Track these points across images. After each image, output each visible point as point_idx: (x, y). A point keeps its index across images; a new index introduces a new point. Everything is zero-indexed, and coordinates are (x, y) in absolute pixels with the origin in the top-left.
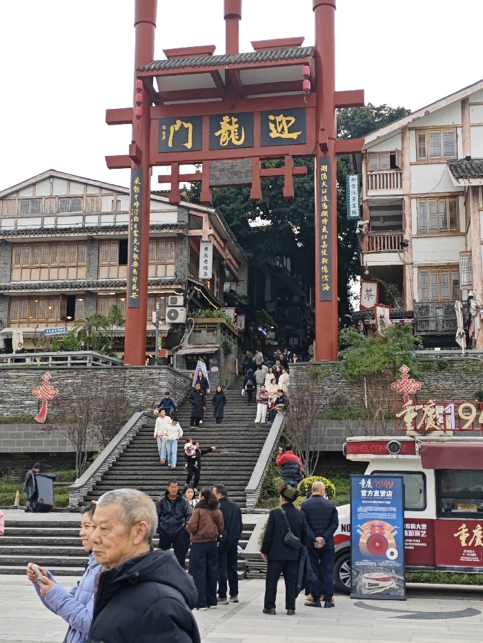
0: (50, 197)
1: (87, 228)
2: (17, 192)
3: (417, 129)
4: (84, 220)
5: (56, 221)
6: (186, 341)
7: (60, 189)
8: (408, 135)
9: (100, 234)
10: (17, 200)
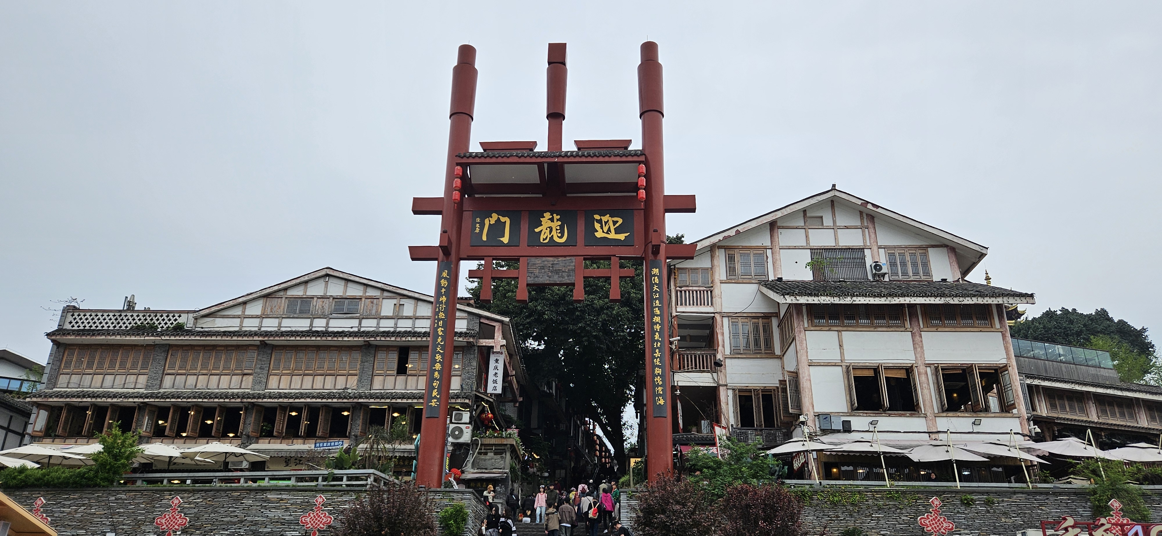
0: (322, 297)
1: (363, 332)
2: (286, 289)
3: (726, 248)
4: (360, 323)
5: (327, 324)
6: (470, 465)
7: (336, 289)
8: (717, 254)
9: (378, 339)
10: (284, 299)
